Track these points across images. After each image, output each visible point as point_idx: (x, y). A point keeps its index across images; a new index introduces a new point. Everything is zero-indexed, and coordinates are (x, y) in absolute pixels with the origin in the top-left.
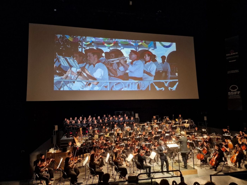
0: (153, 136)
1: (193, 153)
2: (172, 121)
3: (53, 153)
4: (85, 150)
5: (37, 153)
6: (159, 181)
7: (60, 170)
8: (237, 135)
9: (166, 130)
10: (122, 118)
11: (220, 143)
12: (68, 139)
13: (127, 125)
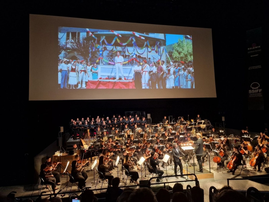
0: (166, 137)
1: (209, 156)
2: (187, 122)
3: (59, 156)
4: (93, 153)
5: (42, 156)
6: (172, 185)
7: (67, 174)
8: (257, 136)
9: (180, 132)
10: (133, 119)
11: (238, 145)
12: (75, 141)
13: (138, 126)
